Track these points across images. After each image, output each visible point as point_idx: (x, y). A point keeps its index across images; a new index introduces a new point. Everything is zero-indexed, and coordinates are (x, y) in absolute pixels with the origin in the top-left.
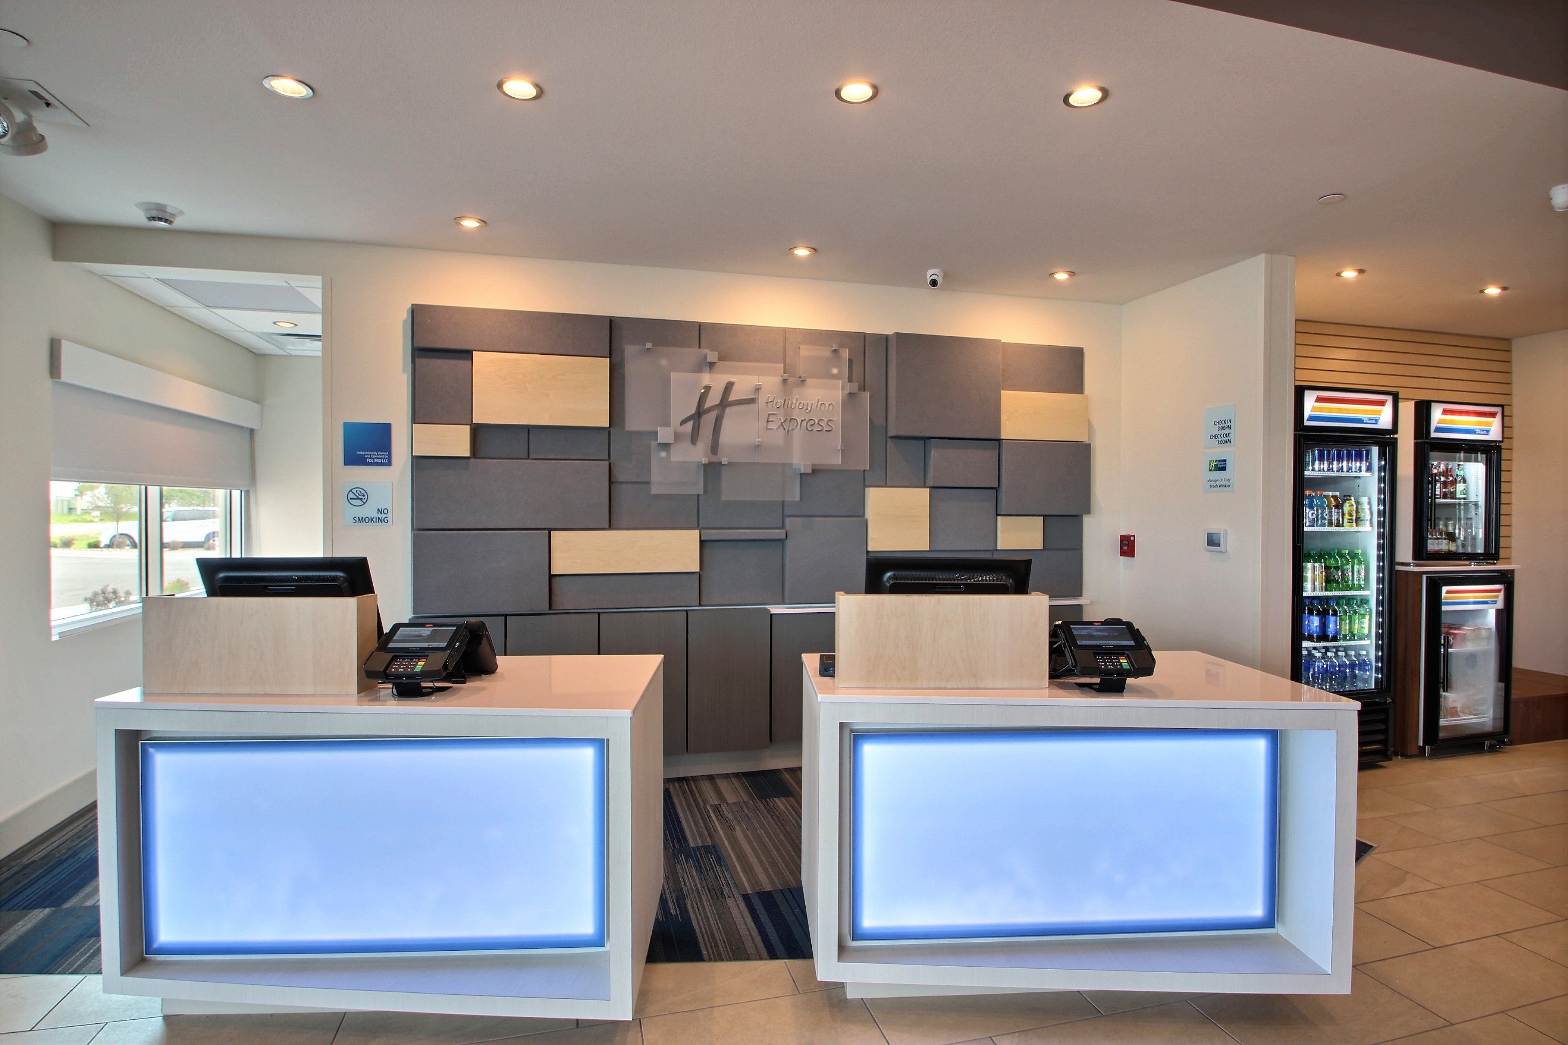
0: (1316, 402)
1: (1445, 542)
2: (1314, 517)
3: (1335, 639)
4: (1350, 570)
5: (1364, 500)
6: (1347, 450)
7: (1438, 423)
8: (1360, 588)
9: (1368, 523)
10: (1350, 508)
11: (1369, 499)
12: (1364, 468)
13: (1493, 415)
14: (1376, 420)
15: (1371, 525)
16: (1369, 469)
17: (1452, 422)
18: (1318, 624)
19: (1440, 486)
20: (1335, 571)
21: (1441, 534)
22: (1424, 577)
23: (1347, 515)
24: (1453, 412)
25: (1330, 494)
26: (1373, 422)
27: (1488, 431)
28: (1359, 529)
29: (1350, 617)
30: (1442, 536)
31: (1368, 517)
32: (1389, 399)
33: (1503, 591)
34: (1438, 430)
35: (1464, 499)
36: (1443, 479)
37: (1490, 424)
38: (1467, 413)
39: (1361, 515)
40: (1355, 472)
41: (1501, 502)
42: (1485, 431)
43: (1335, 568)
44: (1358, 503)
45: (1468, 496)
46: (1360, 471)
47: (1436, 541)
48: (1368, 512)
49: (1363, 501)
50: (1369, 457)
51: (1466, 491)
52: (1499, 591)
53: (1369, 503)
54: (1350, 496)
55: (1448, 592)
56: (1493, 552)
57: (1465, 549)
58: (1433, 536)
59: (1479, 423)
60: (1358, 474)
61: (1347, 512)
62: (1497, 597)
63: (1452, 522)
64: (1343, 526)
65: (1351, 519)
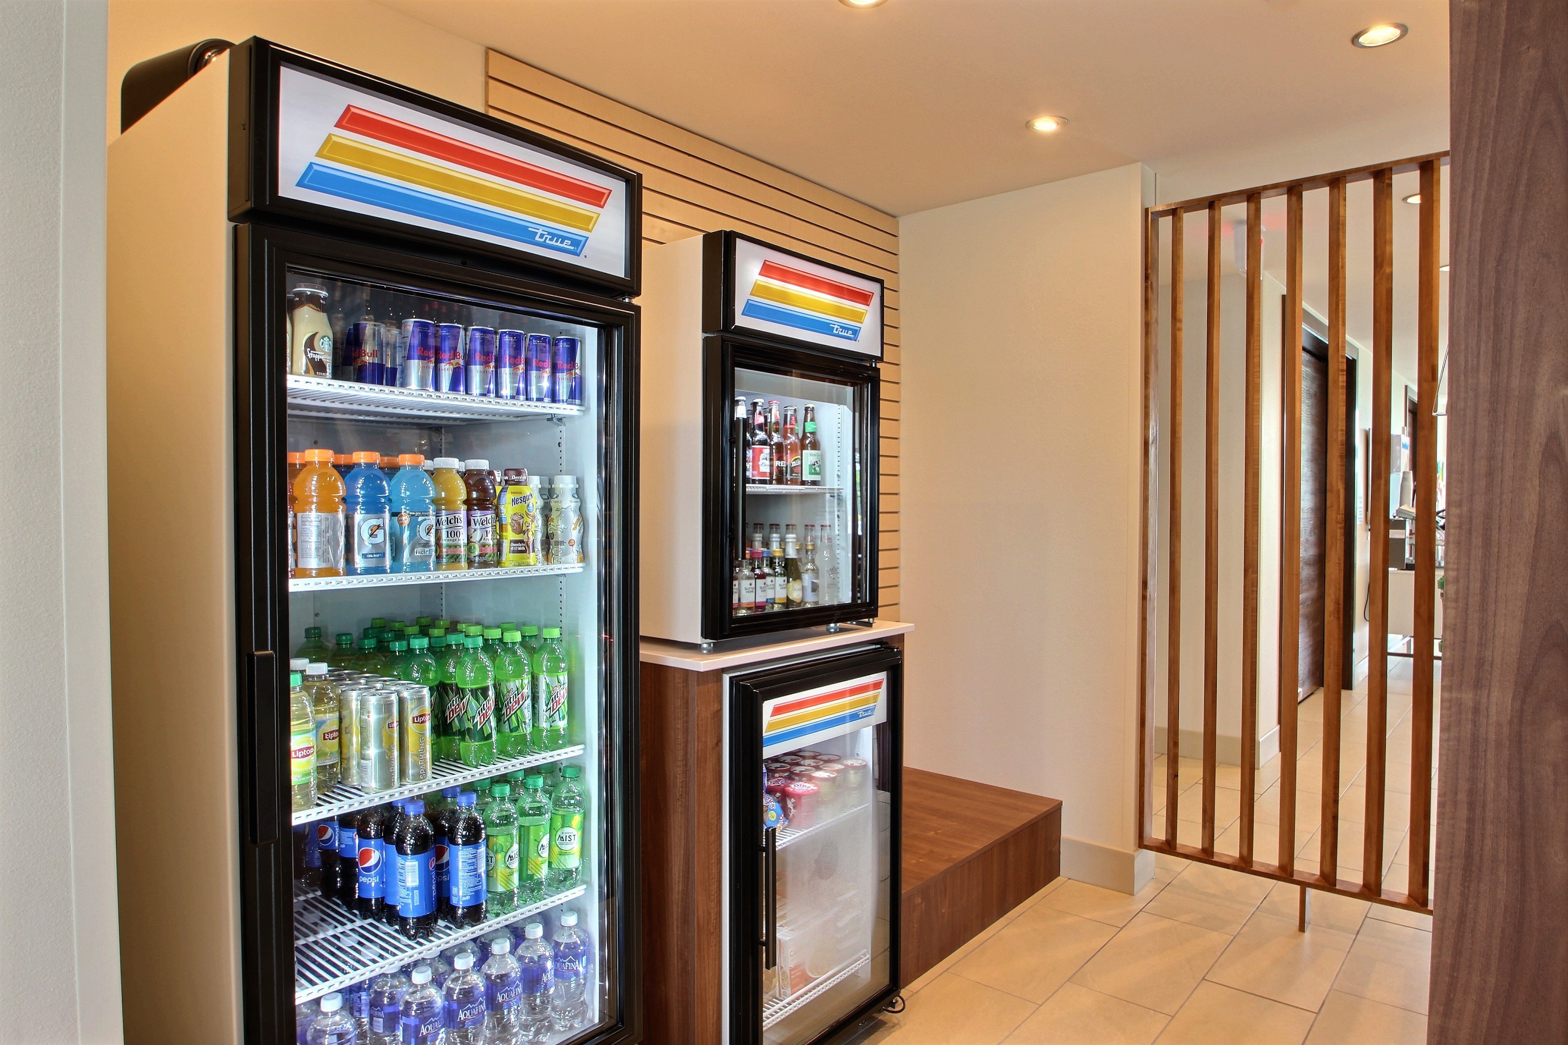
0: (339, 125)
1: (780, 580)
2: (380, 539)
3: (474, 914)
4: (527, 691)
5: (565, 484)
6: (511, 334)
7: (751, 294)
8: (555, 740)
9: (574, 553)
10: (517, 508)
11: (579, 481)
12: (563, 390)
13: (863, 298)
14: (575, 243)
15: (584, 556)
16: (576, 393)
17: (783, 297)
18: (417, 883)
19: (771, 454)
20: (473, 702)
21: (771, 564)
22: (726, 678)
23: (509, 528)
24: (785, 274)
25: (455, 463)
26: (566, 245)
27: (856, 332)
28: (554, 569)
29: (524, 832)
30: (774, 569)
31: (575, 535)
32: (618, 188)
33: (884, 685)
34: (751, 310)
35: (814, 483)
36: (776, 438)
37: (858, 317)
38: (817, 284)
39: (558, 526)
40: (540, 400)
41: (880, 492)
42: (850, 332)
43: (474, 692)
44: (549, 493)
45: (823, 478)
46: (554, 398)
47: (760, 582)
48: (573, 518)
49: (561, 486)
50: (578, 361)
51: (819, 466)
52: (877, 685)
53: (579, 493)
54: (519, 473)
55: (777, 711)
56: (868, 601)
57: (817, 595)
58: (753, 570)
59: (839, 311)
60: (547, 408)
61: (509, 521)
62: (875, 698)
63: (794, 536)
64: (498, 563)
65: (522, 541)
